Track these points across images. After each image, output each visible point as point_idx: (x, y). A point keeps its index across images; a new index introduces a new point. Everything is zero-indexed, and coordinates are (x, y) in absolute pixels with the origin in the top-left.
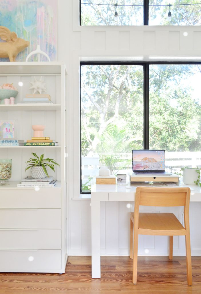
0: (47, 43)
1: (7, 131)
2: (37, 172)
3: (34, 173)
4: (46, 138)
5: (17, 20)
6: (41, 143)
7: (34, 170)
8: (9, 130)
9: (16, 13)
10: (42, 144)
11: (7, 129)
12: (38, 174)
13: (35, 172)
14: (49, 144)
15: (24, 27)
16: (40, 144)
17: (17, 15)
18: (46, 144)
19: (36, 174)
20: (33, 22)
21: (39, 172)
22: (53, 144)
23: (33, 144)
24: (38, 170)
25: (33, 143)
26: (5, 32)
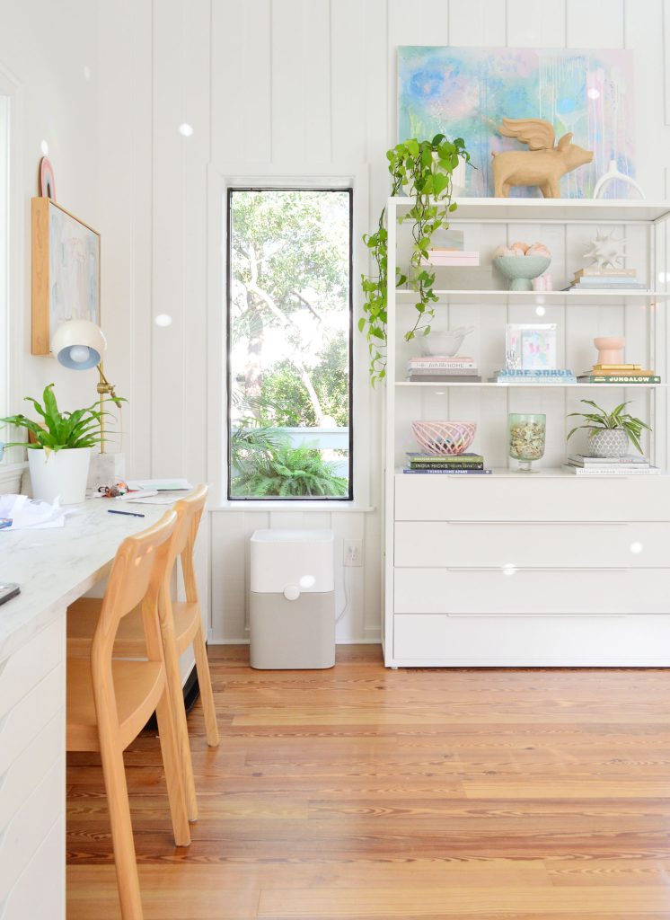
0: (612, 151)
1: (533, 351)
2: (614, 443)
3: (606, 444)
4: (636, 367)
5: (540, 98)
6: (629, 377)
7: (605, 438)
8: (538, 348)
9: (537, 81)
10: (631, 379)
11: (531, 345)
12: (616, 447)
13: (608, 443)
14: (647, 379)
15: (558, 115)
16: (626, 379)
17: (540, 88)
18: (640, 379)
19: (611, 447)
20: (577, 103)
21: (619, 443)
22: (656, 380)
23: (611, 380)
24: (616, 438)
25: (610, 377)
26: (543, 132)
